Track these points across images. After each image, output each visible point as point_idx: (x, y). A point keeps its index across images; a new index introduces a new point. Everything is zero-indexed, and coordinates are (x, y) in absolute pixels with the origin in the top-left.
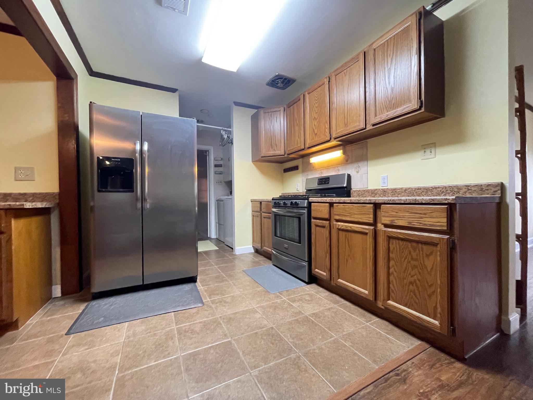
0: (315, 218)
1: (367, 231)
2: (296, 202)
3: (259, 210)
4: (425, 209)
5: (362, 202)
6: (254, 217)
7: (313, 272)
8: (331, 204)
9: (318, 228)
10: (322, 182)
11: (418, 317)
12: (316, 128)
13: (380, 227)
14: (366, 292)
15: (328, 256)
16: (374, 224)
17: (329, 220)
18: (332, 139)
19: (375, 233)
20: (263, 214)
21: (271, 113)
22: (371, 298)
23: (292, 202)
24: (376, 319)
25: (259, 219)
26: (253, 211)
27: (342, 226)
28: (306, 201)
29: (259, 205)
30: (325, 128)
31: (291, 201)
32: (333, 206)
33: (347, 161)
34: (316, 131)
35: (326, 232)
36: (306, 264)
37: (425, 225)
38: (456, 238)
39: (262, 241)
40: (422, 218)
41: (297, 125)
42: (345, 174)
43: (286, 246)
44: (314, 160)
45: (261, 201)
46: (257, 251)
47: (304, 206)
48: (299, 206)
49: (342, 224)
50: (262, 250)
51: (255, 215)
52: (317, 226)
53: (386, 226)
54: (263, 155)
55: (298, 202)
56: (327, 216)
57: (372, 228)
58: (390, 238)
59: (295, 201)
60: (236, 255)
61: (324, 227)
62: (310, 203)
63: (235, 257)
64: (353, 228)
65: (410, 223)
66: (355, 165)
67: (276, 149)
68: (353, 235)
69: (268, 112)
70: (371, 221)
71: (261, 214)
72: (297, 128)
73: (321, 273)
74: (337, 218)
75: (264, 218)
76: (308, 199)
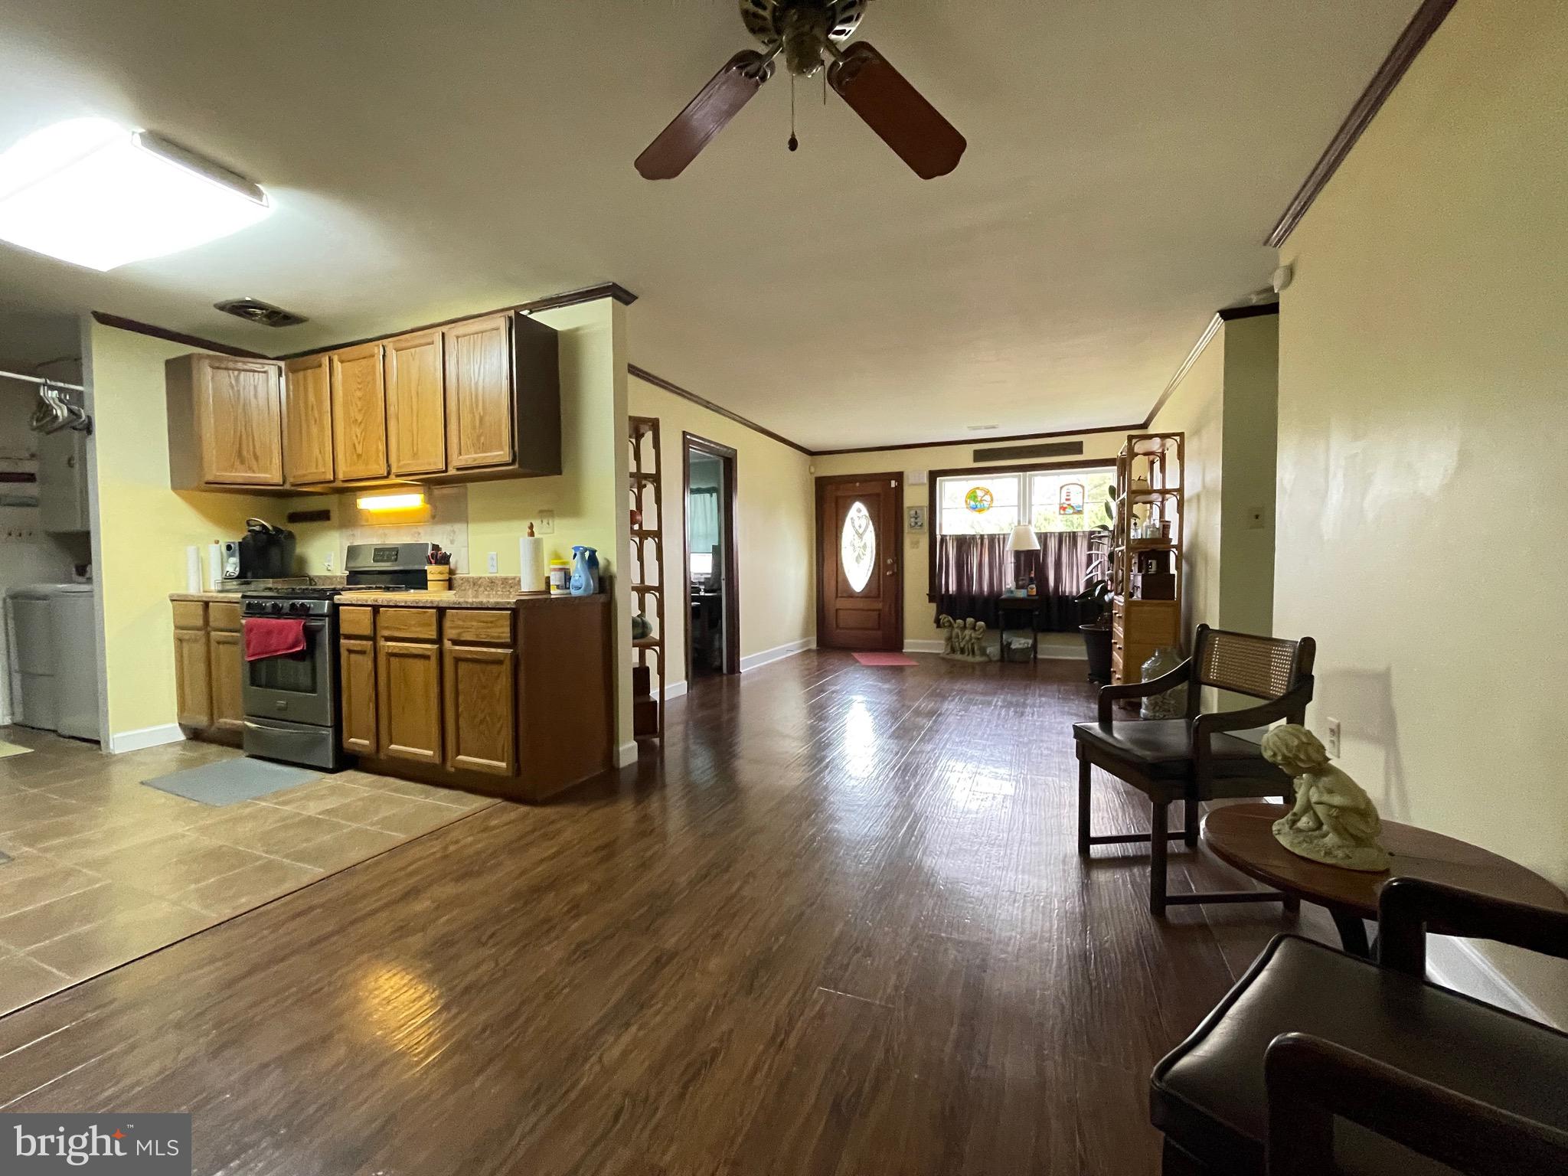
0: (349, 637)
1: (429, 653)
2: (302, 604)
3: (200, 622)
4: (493, 616)
5: (421, 605)
6: (185, 644)
7: (345, 745)
8: (376, 609)
9: (353, 656)
10: (383, 556)
11: (489, 766)
12: (359, 443)
13: (447, 644)
14: (430, 753)
15: (372, 705)
16: (439, 640)
17: (373, 638)
18: (392, 476)
19: (441, 653)
20: (213, 634)
21: (236, 373)
22: (437, 760)
23: (293, 605)
24: (443, 792)
25: (199, 649)
26: (177, 627)
27: (394, 646)
28: (327, 602)
29: (200, 612)
30: (377, 451)
31: (291, 602)
32: (379, 612)
33: (434, 517)
34: (359, 450)
35: (367, 662)
36: (328, 733)
37: (493, 637)
38: (519, 651)
39: (211, 702)
40: (489, 628)
41: (316, 421)
42: (427, 544)
43: (282, 703)
44: (367, 503)
45: (205, 599)
46: (196, 735)
47: (320, 612)
48: (311, 612)
49: (394, 644)
50: (213, 729)
51: (187, 637)
52: (350, 651)
53: (455, 642)
54: (210, 478)
55: (310, 603)
56: (368, 632)
57: (436, 646)
58: (458, 660)
59: (301, 601)
60: (115, 755)
61: (362, 652)
62: (335, 607)
63: (109, 760)
64: (411, 650)
65: (477, 636)
66: (448, 527)
67: (255, 467)
68: (411, 661)
69: (227, 369)
70: (433, 635)
71: (208, 634)
72: (315, 430)
73: (360, 742)
74: (386, 633)
75: (219, 643)
76: (331, 598)
